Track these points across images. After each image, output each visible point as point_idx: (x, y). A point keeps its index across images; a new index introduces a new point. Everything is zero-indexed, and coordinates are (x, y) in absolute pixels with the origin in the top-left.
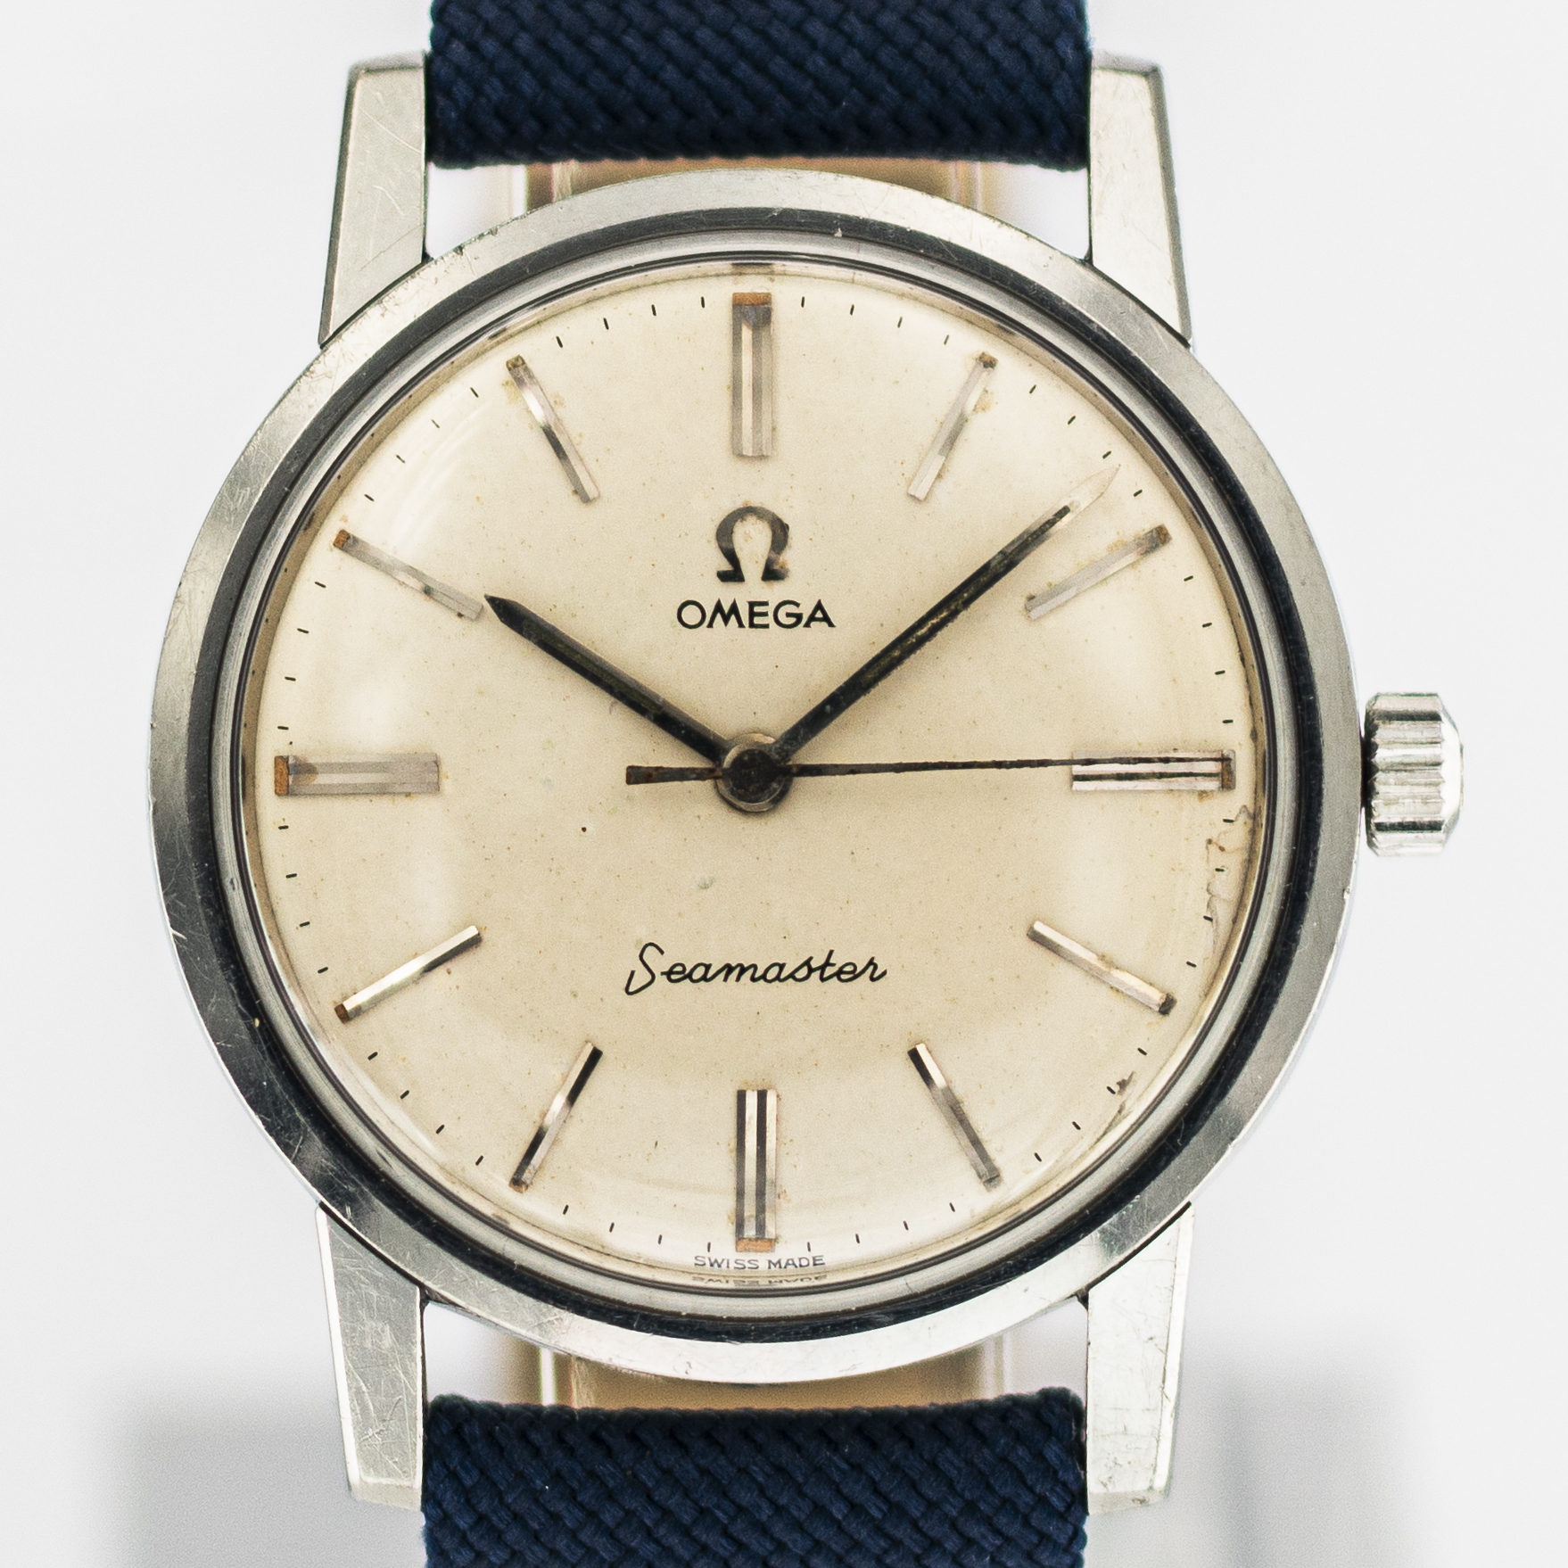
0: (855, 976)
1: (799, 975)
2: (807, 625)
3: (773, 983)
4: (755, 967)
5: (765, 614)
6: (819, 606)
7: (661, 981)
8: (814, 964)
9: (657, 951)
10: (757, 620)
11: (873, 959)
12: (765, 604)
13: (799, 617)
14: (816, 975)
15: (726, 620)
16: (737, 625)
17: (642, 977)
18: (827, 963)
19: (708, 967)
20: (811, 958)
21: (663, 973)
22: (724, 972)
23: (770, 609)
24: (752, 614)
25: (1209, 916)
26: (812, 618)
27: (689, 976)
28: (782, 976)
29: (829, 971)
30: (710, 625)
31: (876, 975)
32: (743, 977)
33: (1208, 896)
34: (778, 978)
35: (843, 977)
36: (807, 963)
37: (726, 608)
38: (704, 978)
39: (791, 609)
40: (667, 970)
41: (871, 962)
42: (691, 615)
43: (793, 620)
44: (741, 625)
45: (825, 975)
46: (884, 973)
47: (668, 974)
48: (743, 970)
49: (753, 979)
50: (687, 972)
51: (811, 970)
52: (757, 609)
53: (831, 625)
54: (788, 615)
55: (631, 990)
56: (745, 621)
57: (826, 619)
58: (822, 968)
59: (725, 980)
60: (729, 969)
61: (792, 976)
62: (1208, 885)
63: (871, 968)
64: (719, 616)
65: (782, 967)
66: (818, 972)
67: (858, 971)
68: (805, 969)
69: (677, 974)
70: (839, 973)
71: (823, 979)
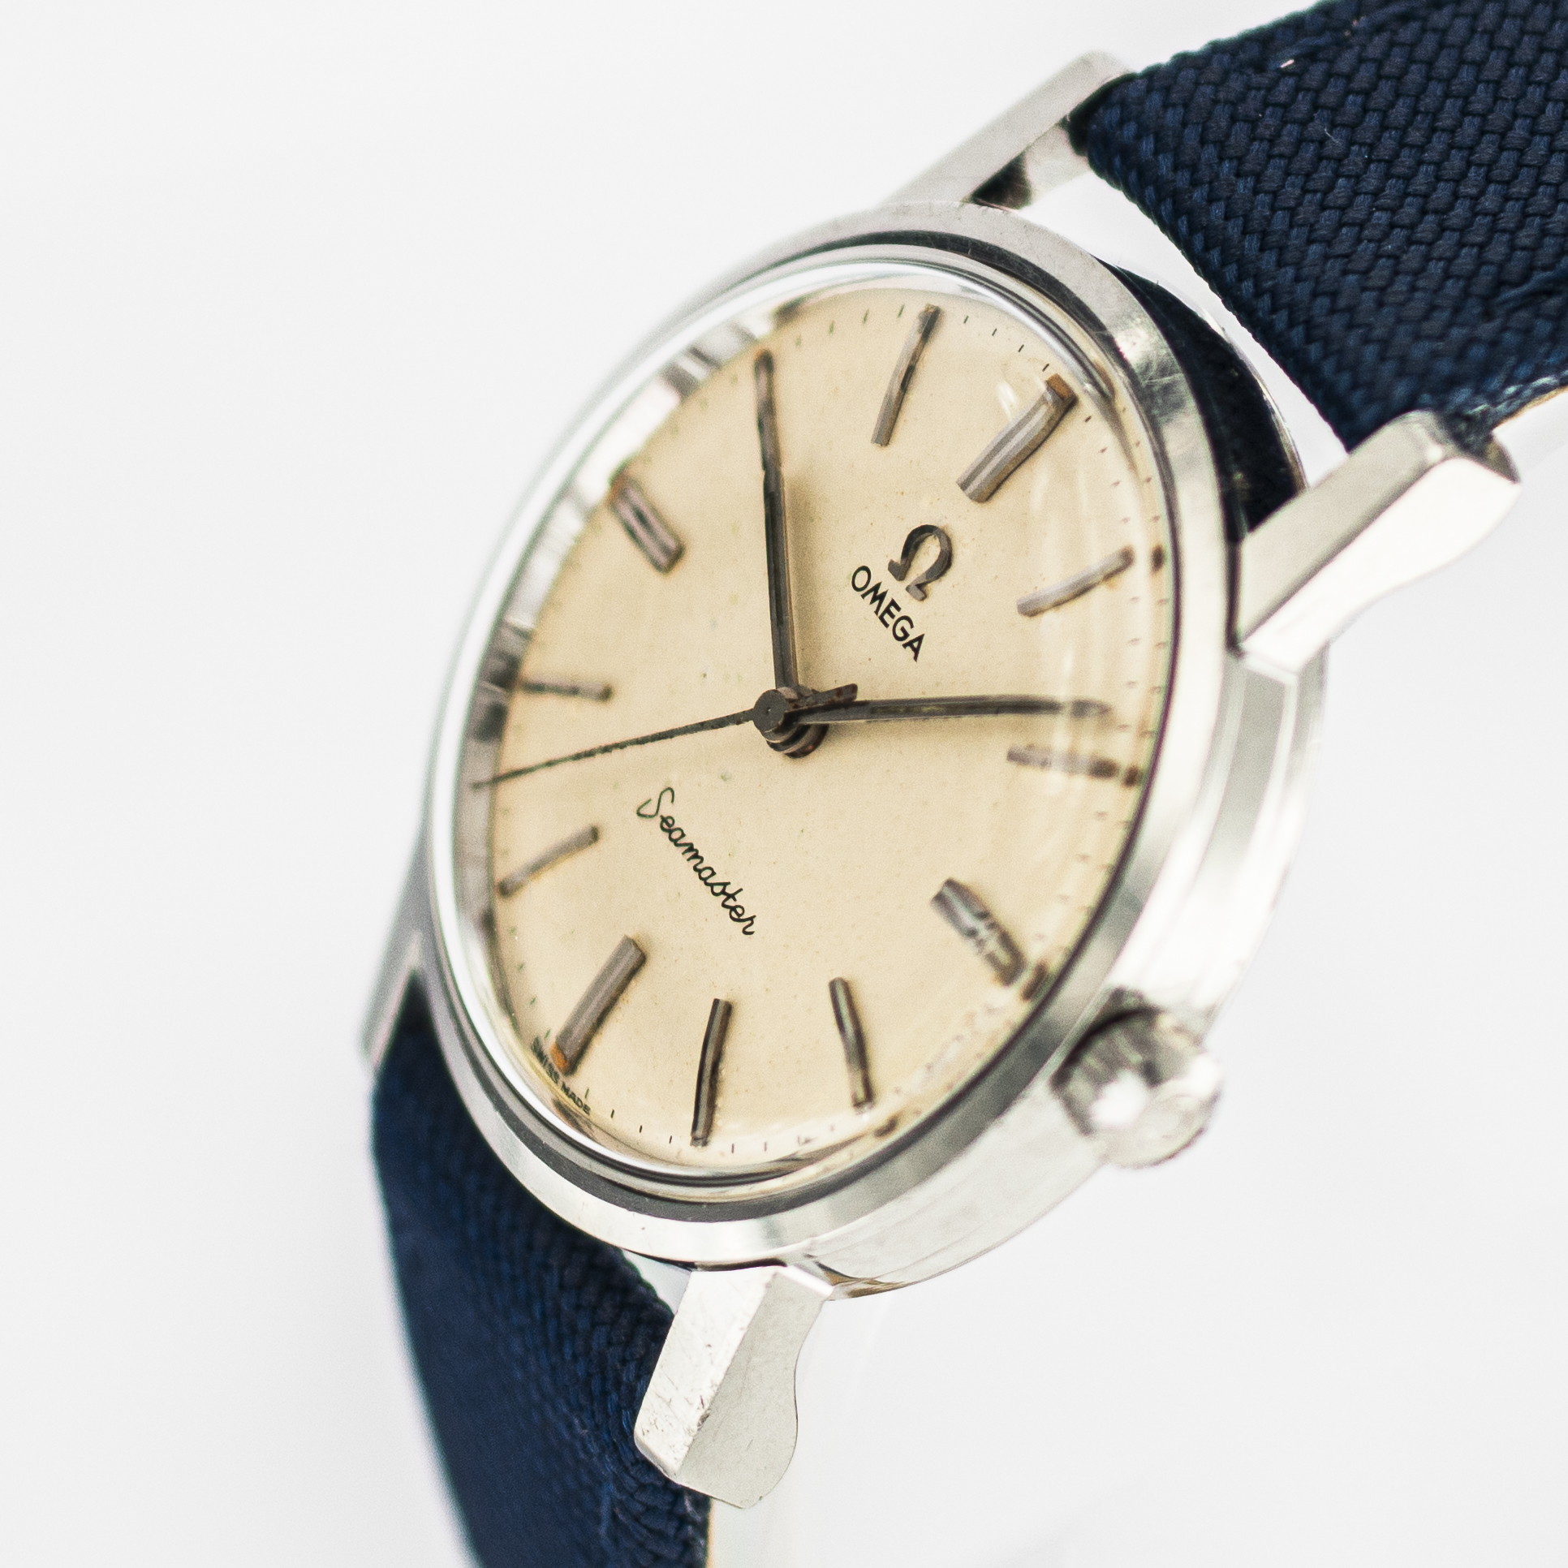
0: (739, 919)
1: (716, 889)
2: (905, 646)
3: (701, 881)
4: (702, 860)
5: (893, 616)
6: (920, 639)
7: (657, 821)
8: (728, 889)
9: (671, 798)
10: (887, 617)
11: (754, 916)
12: (898, 609)
13: (906, 635)
14: (723, 897)
15: (873, 600)
16: (875, 609)
17: (651, 808)
18: (733, 896)
19: (683, 835)
21: (661, 817)
22: (687, 847)
23: (898, 615)
24: (887, 611)
25: (930, 1065)
26: (911, 643)
27: (671, 832)
28: (709, 881)
29: (730, 902)
30: (863, 596)
31: (747, 930)
32: (692, 860)
33: (940, 1051)
34: (706, 880)
35: (733, 914)
36: (725, 885)
37: (880, 592)
38: (675, 841)
39: (907, 626)
40: (665, 815)
41: (752, 919)
42: (861, 579)
43: (901, 635)
44: (876, 612)
45: (727, 903)
46: (751, 933)
47: (664, 820)
49: (695, 868)
50: (672, 828)
51: (723, 892)
52: (893, 609)
53: (916, 658)
54: (903, 629)
55: (641, 811)
56: (881, 612)
57: (916, 651)
58: (729, 896)
59: (684, 853)
60: (691, 848)
61: (712, 886)
62: (947, 1044)
63: (749, 922)
64: (872, 594)
65: (713, 874)
66: (726, 897)
67: (741, 918)
68: (721, 888)
69: (667, 825)
70: (732, 909)
71: (723, 905)
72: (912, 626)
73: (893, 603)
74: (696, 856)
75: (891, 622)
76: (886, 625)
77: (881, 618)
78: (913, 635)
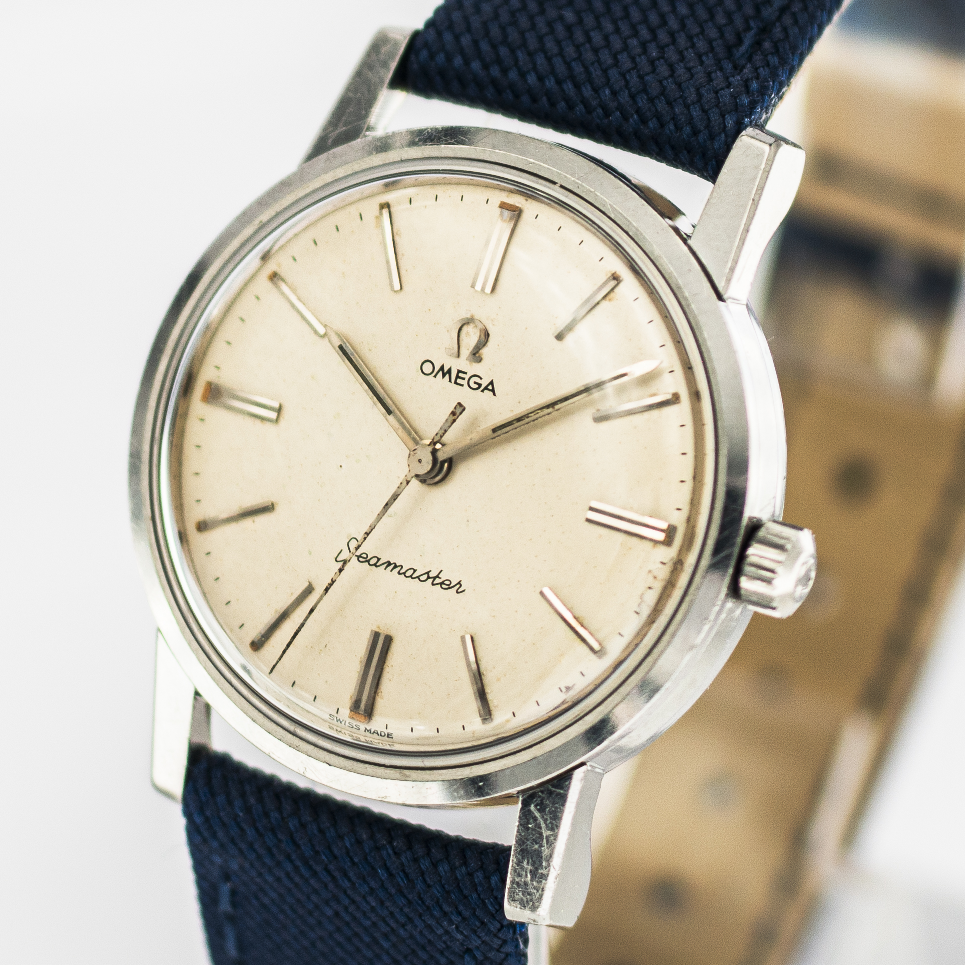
0: (449, 587)
1: (422, 578)
2: (482, 391)
3: (408, 579)
4: (402, 567)
5: (464, 379)
6: (492, 383)
7: (355, 560)
8: (431, 575)
9: (357, 543)
10: (459, 381)
11: (460, 581)
12: (466, 373)
13: (480, 385)
14: (430, 581)
15: (444, 375)
16: (448, 380)
17: (345, 554)
18: (437, 577)
19: (379, 559)
20: (430, 571)
21: (356, 556)
22: (386, 565)
23: (467, 377)
24: (457, 377)
25: (638, 611)
26: (486, 388)
27: (368, 561)
28: (413, 576)
29: (437, 581)
30: (435, 376)
31: (459, 591)
32: (394, 570)
33: (640, 601)
34: (411, 576)
35: (443, 586)
36: (428, 573)
37: (446, 370)
38: (375, 565)
39: (477, 380)
40: (359, 554)
41: (459, 583)
42: (428, 368)
43: (476, 386)
44: (450, 381)
45: (435, 583)
46: (464, 591)
47: (359, 557)
48: (396, 566)
49: (399, 573)
50: (368, 558)
51: (429, 577)
52: (460, 375)
53: (494, 394)
54: (475, 383)
55: (339, 559)
56: (453, 380)
57: (493, 391)
58: (434, 578)
59: (385, 569)
60: (389, 564)
61: (418, 577)
62: (642, 594)
63: (458, 586)
64: (441, 372)
65: (415, 571)
66: (432, 579)
67: (451, 585)
68: (425, 576)
69: (363, 558)
70: (442, 583)
71: (433, 584)
75: (465, 382)
78: (484, 384)
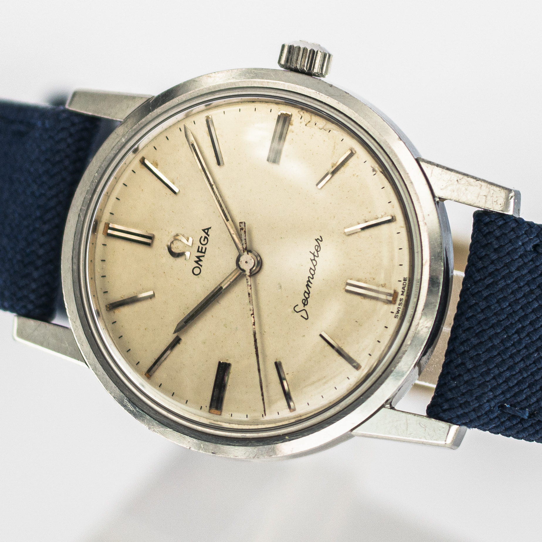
0: (319, 246)
1: (315, 264)
2: (208, 235)
3: (315, 272)
4: (309, 277)
5: (202, 248)
6: (204, 230)
7: (306, 308)
8: (313, 258)
9: (297, 307)
10: (203, 251)
11: (315, 239)
12: (199, 247)
13: (205, 237)
14: (316, 258)
15: (201, 260)
16: (203, 257)
17: (303, 313)
18: (313, 254)
19: (305, 292)
20: (311, 259)
21: (304, 307)
22: (309, 287)
23: (201, 246)
24: (201, 252)
25: (329, 131)
26: (207, 234)
27: (307, 298)
28: (314, 269)
29: (316, 254)
30: (201, 266)
31: (321, 240)
32: (311, 282)
33: (323, 129)
34: (314, 271)
35: (319, 250)
36: (312, 260)
37: (197, 259)
38: (309, 294)
39: (202, 239)
40: (303, 305)
41: (316, 240)
42: (197, 271)
43: (206, 239)
44: (204, 256)
45: (317, 255)
46: (321, 237)
47: (305, 305)
49: (313, 278)
50: (305, 299)
51: (314, 260)
52: (200, 250)
53: (210, 228)
54: (204, 241)
55: (306, 317)
56: (203, 254)
57: (208, 229)
58: (314, 256)
59: (311, 287)
60: (308, 285)
61: (314, 266)
62: (320, 129)
63: (318, 240)
64: (199, 262)
65: (311, 269)
66: (315, 257)
68: (313, 261)
69: (305, 302)
70: (317, 251)
71: (318, 257)
72: (202, 237)
73: (198, 251)
74: (309, 281)
75: (204, 247)
76: (206, 248)
77: (204, 253)
78: (204, 235)
